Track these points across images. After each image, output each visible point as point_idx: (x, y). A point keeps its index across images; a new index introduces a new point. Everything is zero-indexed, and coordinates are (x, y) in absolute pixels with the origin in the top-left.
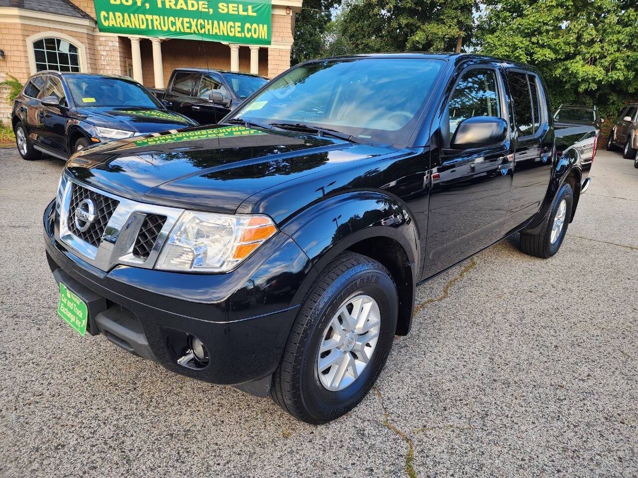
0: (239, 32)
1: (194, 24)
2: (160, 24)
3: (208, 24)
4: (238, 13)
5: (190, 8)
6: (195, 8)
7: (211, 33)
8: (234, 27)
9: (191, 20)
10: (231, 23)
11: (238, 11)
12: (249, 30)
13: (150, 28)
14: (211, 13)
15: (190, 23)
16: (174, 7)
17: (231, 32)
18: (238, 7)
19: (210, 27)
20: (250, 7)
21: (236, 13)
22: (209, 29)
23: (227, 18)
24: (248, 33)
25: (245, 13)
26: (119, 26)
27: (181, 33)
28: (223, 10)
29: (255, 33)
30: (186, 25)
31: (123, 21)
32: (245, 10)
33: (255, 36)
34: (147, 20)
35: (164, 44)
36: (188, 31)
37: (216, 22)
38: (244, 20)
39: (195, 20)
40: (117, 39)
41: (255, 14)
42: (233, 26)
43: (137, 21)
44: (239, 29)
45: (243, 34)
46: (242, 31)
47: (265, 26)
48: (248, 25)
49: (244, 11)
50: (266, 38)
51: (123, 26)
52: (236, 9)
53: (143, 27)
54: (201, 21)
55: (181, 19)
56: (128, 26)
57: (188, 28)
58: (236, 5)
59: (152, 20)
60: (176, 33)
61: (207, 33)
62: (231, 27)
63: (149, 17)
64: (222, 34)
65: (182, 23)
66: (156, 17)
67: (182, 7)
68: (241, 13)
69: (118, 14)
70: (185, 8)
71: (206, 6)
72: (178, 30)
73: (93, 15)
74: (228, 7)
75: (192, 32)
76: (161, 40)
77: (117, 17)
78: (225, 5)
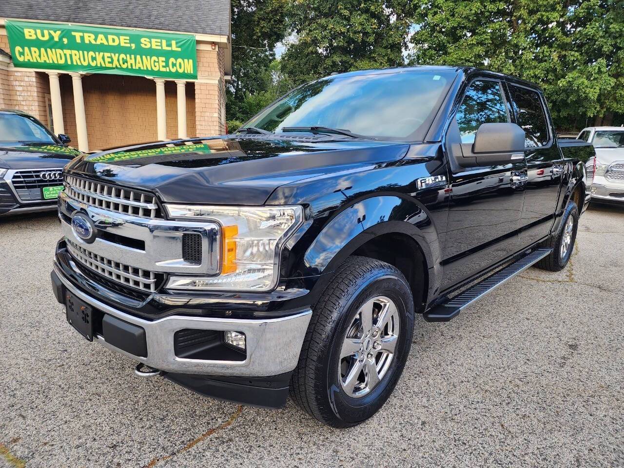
0: (163, 67)
1: (115, 58)
2: (80, 59)
3: (131, 59)
4: (162, 48)
5: (111, 43)
6: (116, 43)
7: (134, 68)
8: (158, 62)
9: (113, 55)
10: (154, 58)
11: (161, 46)
12: (174, 65)
13: (69, 63)
14: (133, 48)
15: (111, 57)
16: (93, 42)
17: (155, 66)
18: (161, 43)
19: (133, 61)
20: (174, 43)
21: (160, 48)
22: (131, 64)
23: (150, 52)
24: (173, 68)
25: (169, 49)
26: (35, 61)
27: (102, 68)
28: (145, 45)
29: (180, 68)
30: (107, 60)
31: (40, 56)
32: (169, 45)
33: (181, 71)
34: (65, 55)
35: (85, 79)
36: (110, 65)
37: (138, 57)
38: (168, 55)
39: (117, 55)
40: (34, 74)
41: (179, 49)
42: (157, 60)
43: (54, 56)
44: (164, 64)
45: (168, 68)
46: (167, 65)
47: (191, 61)
48: (172, 60)
49: (167, 46)
50: (192, 72)
51: (39, 61)
52: (159, 44)
53: (62, 62)
54: (122, 56)
55: (101, 54)
56: (45, 61)
57: (109, 62)
58: (159, 40)
59: (71, 56)
60: (96, 68)
61: (130, 67)
62: (155, 61)
63: (68, 52)
64: (145, 69)
65: (103, 58)
66: (74, 52)
67: (102, 42)
68: (165, 48)
69: (33, 49)
70: (106, 43)
71: (128, 41)
72: (99, 65)
73: (8, 51)
74: (150, 42)
75: (114, 66)
76: (81, 75)
77: (33, 53)
78: (148, 40)
